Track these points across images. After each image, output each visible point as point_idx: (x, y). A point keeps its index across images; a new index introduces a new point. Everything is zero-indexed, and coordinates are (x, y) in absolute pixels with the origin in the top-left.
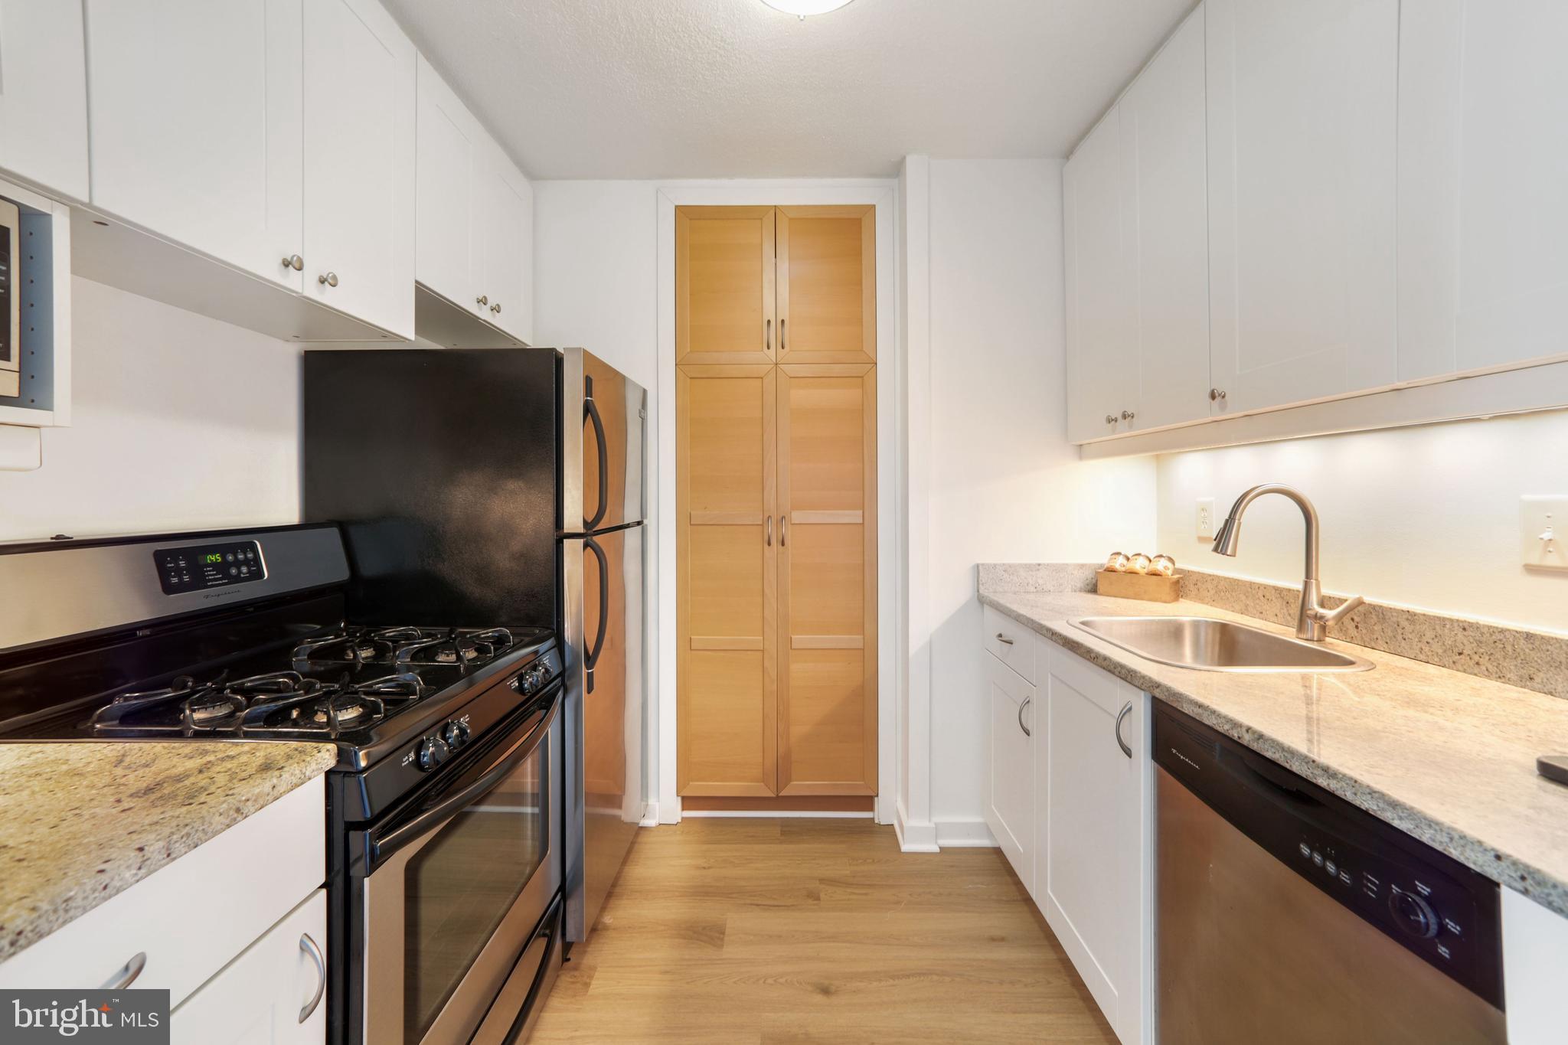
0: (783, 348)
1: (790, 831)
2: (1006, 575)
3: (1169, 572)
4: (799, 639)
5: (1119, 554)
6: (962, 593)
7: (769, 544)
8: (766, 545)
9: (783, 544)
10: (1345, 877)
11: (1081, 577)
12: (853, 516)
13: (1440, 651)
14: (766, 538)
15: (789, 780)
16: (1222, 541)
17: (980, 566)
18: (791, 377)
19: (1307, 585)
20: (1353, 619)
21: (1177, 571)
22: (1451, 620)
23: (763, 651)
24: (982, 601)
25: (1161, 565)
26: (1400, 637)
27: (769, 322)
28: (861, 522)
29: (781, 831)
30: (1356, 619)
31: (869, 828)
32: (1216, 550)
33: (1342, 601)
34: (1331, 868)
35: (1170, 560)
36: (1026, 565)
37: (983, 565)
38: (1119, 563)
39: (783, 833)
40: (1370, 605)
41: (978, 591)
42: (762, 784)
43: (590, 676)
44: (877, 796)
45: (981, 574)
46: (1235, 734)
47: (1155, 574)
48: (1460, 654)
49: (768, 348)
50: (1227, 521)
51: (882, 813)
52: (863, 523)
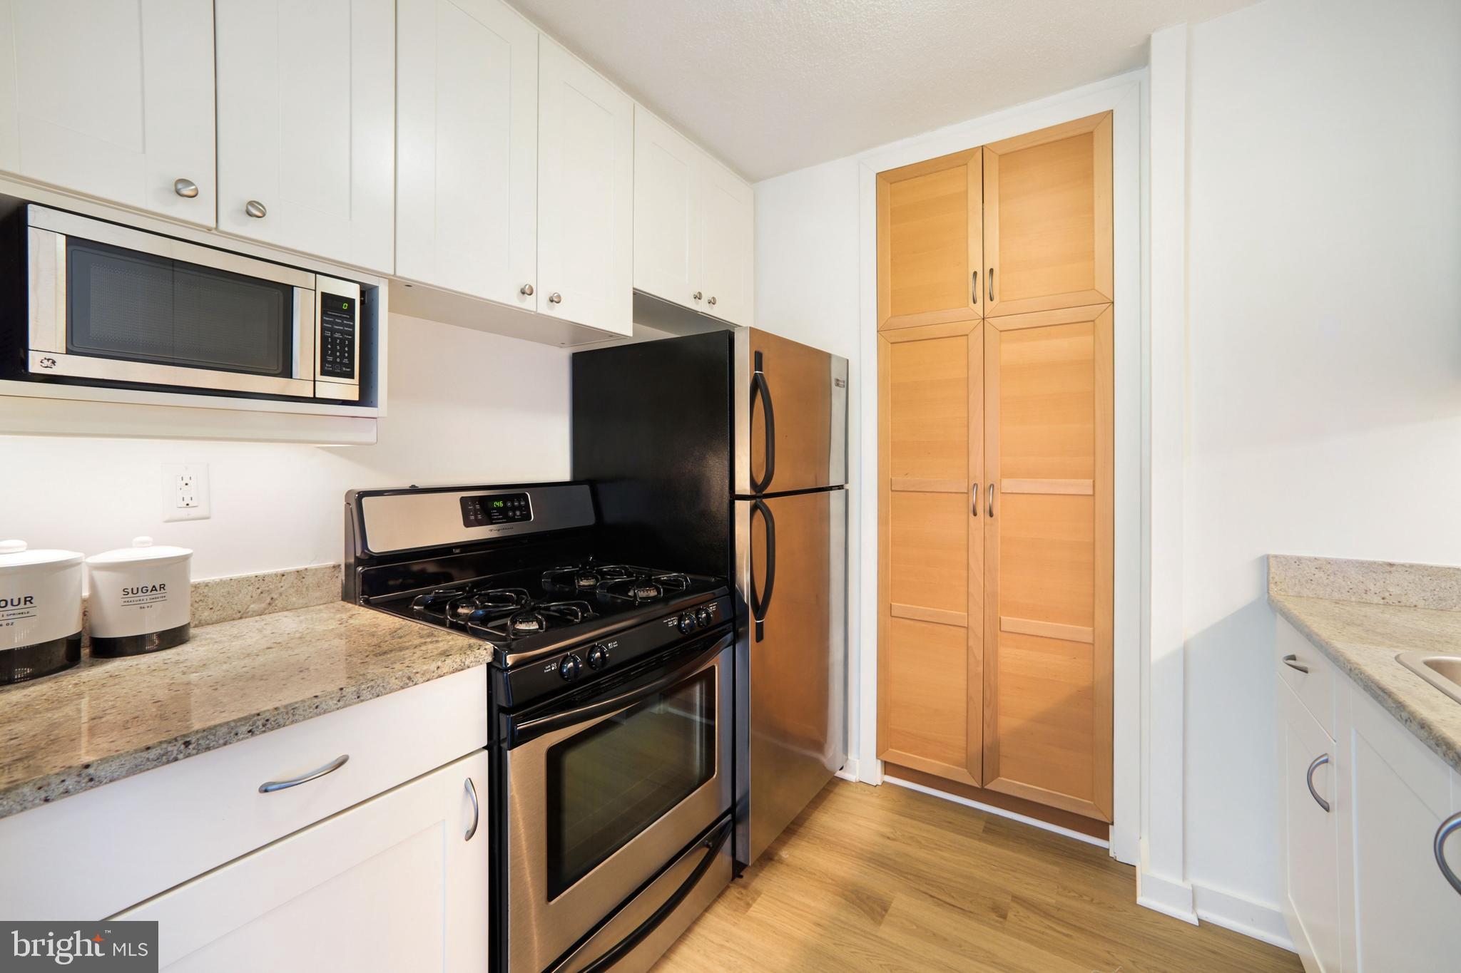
0: (991, 300)
1: (994, 828)
2: (1321, 574)
4: (1008, 622)
6: (1244, 591)
7: (975, 514)
8: (971, 515)
9: (991, 515)
12: (1081, 486)
14: (970, 508)
15: (996, 774)
17: (1272, 561)
18: (1001, 331)
23: (968, 628)
24: (1272, 606)
27: (975, 274)
28: (1090, 493)
29: (985, 827)
31: (1101, 861)
36: (1357, 562)
37: (1276, 557)
39: (986, 830)
41: (1268, 591)
42: (966, 770)
43: (760, 628)
44: (1112, 824)
45: (1273, 570)
49: (975, 302)
51: (1119, 847)
52: (1094, 495)
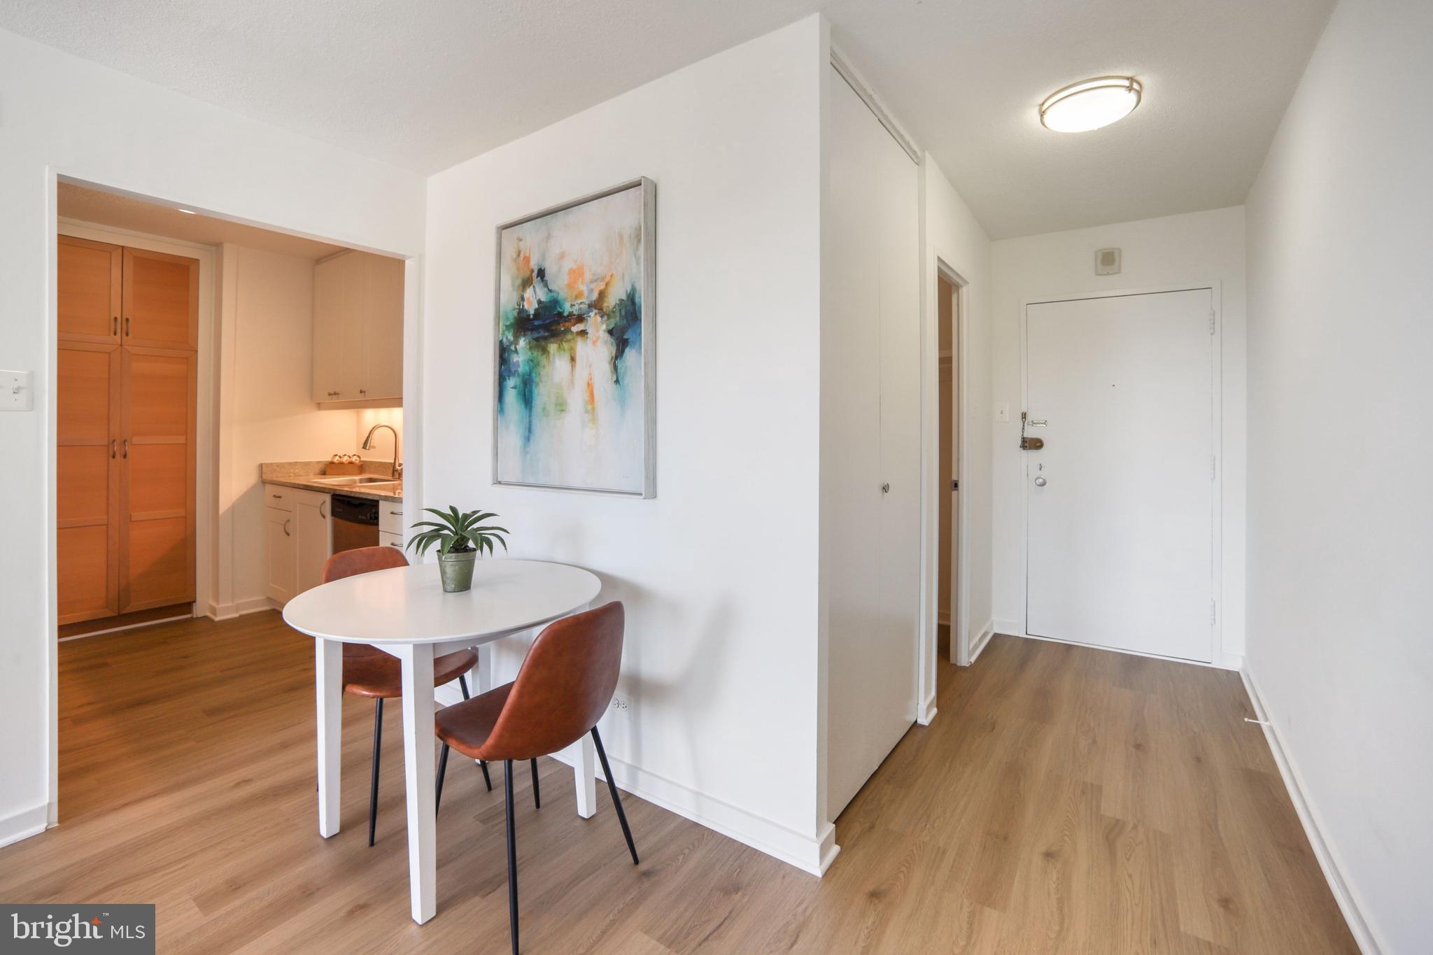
0: (127, 335)
2: (278, 468)
3: (357, 462)
4: (136, 516)
5: (336, 455)
6: (252, 479)
7: (114, 457)
8: (111, 458)
9: (125, 457)
11: (317, 469)
12: (181, 440)
14: (111, 453)
15: (128, 601)
16: (366, 445)
17: (264, 466)
18: (133, 354)
21: (360, 461)
23: (107, 525)
24: (264, 482)
25: (354, 459)
27: (116, 319)
28: (185, 442)
31: (190, 624)
35: (359, 457)
36: (289, 463)
37: (265, 464)
38: (336, 459)
41: (262, 477)
42: (108, 610)
44: (195, 602)
45: (264, 469)
47: (351, 463)
49: (115, 334)
50: (367, 437)
51: (200, 610)
52: (186, 444)
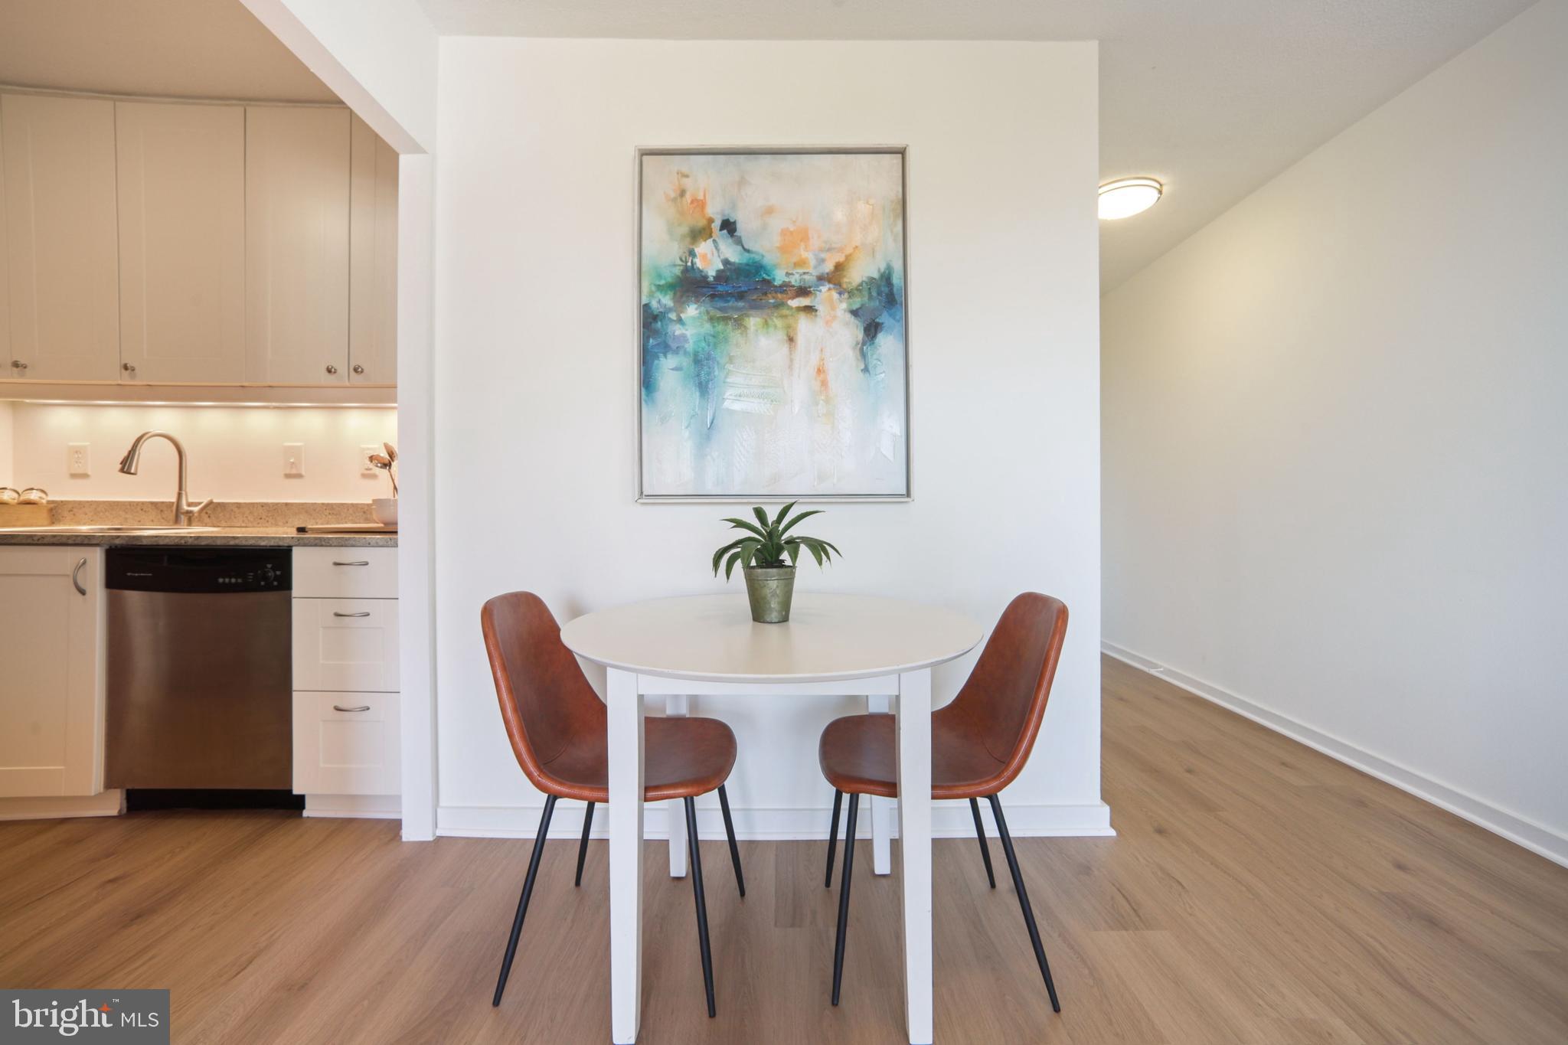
3: (43, 501)
10: (240, 581)
13: (252, 519)
16: (126, 466)
19: (180, 495)
20: (207, 513)
21: (53, 501)
22: (257, 503)
26: (233, 517)
30: (209, 512)
32: (122, 470)
33: (200, 503)
34: (233, 580)
35: (45, 492)
40: (216, 503)
46: (183, 542)
47: (27, 503)
48: (261, 519)
50: (130, 452)
